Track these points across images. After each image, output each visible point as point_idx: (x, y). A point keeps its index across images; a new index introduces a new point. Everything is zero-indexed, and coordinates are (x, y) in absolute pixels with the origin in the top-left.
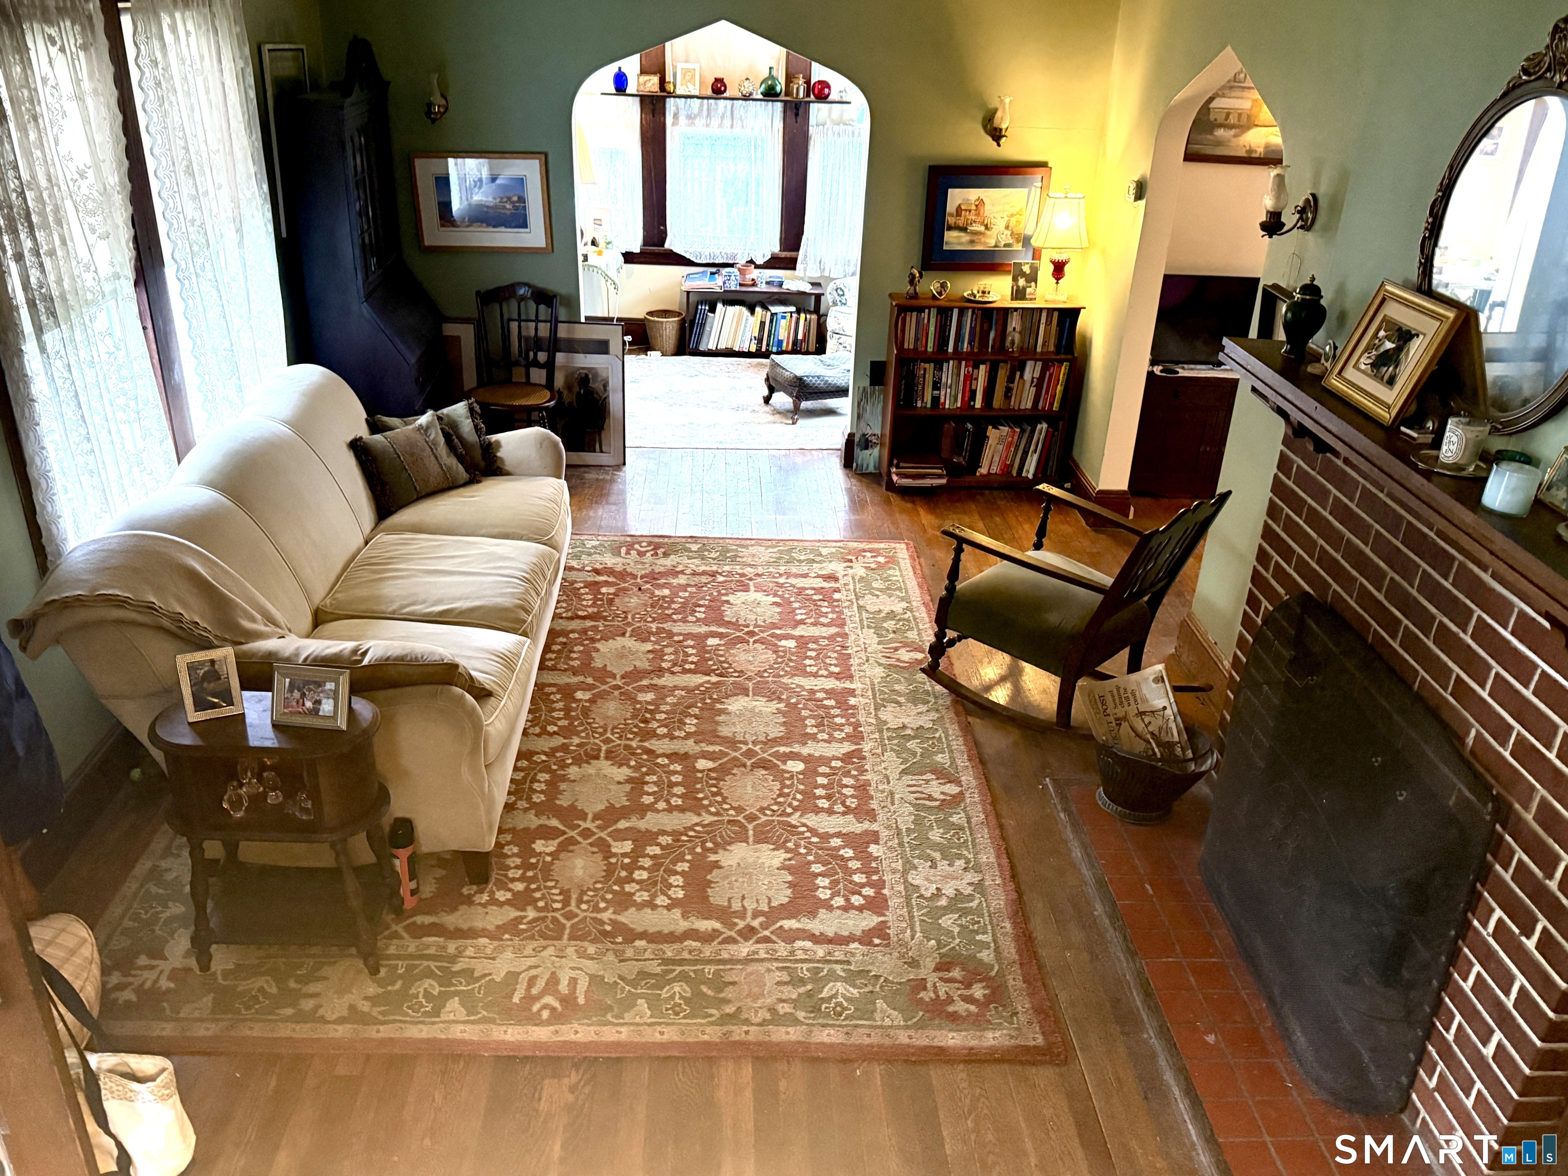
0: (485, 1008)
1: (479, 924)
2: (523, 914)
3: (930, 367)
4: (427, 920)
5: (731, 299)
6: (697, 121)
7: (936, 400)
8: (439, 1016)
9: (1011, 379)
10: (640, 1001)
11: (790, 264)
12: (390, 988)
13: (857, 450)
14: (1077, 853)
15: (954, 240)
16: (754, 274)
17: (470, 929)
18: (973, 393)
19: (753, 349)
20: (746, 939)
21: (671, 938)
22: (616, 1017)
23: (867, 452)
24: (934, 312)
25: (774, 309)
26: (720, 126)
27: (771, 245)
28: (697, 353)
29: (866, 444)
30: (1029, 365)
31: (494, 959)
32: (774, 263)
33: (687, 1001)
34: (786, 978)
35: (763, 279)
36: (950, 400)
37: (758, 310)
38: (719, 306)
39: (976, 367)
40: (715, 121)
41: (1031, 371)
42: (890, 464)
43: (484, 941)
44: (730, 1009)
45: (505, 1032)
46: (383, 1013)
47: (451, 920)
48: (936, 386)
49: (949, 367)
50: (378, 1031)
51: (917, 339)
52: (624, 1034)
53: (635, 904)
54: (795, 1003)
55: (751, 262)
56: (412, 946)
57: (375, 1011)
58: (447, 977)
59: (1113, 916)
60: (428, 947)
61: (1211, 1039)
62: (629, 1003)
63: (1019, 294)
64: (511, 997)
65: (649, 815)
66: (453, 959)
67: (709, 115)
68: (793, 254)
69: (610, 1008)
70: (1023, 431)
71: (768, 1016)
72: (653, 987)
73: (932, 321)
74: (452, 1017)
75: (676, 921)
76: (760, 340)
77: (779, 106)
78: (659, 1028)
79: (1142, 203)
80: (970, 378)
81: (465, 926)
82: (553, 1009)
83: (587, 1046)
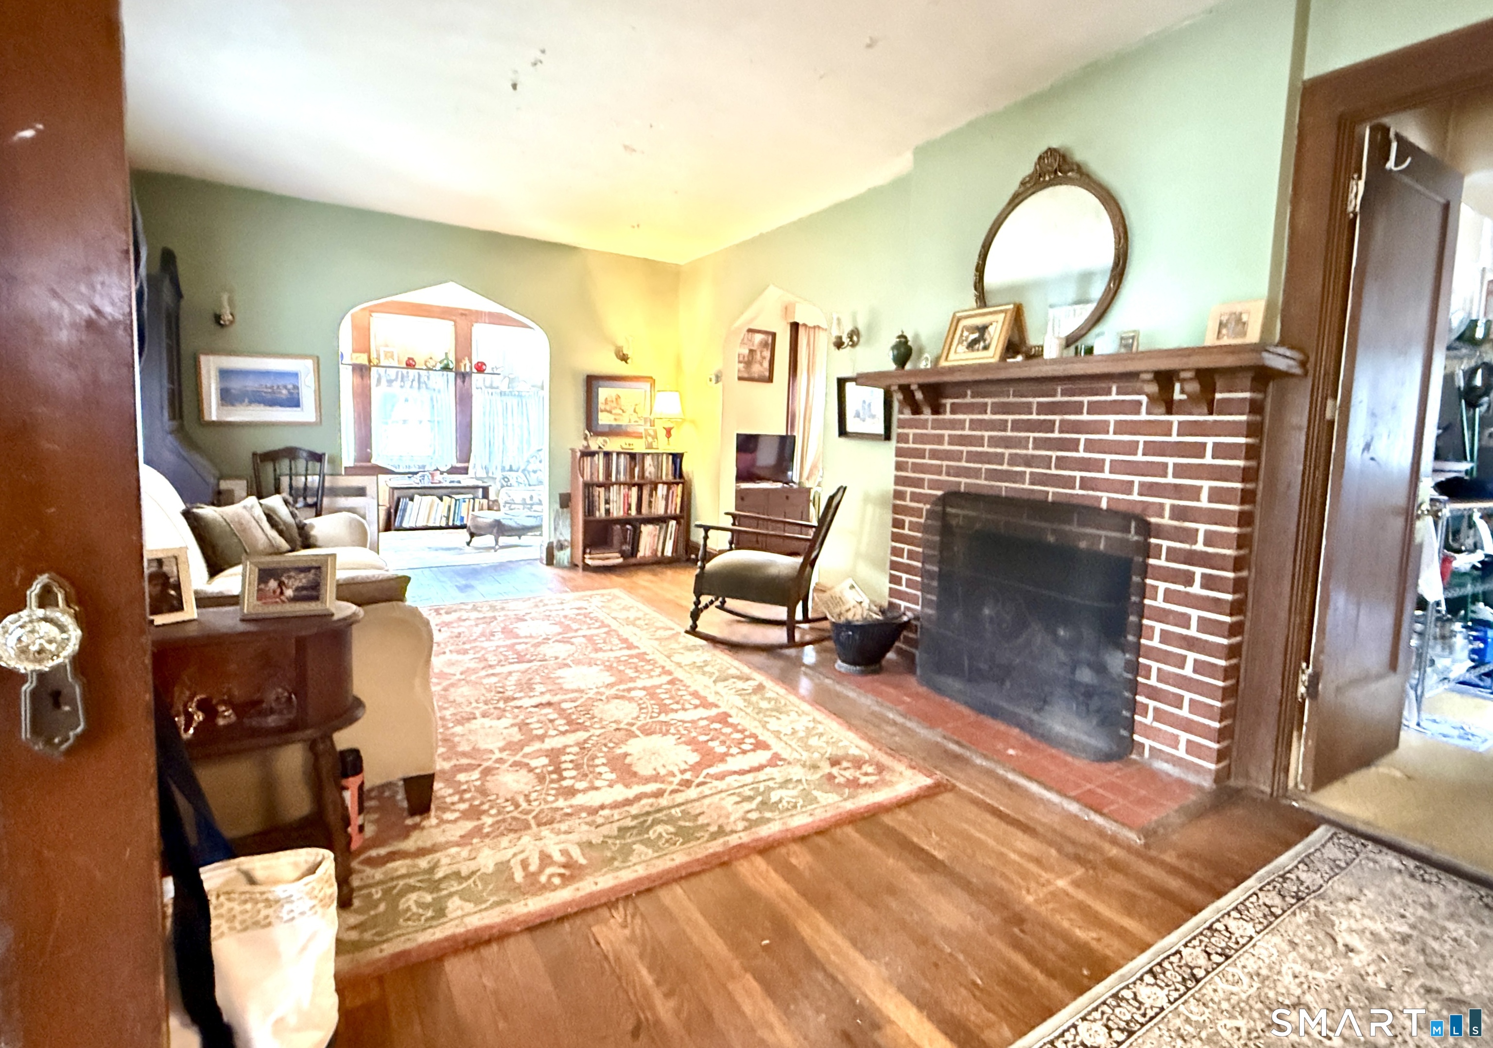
0: (491, 894)
1: (442, 839)
2: (480, 822)
3: (602, 490)
4: (383, 851)
5: (425, 491)
6: (394, 383)
7: (608, 511)
8: (444, 915)
9: (651, 495)
10: (635, 847)
11: (465, 471)
12: (372, 913)
13: (556, 553)
14: (852, 694)
15: (604, 419)
16: (438, 477)
17: (434, 845)
18: (630, 505)
19: (443, 524)
20: (689, 787)
21: (628, 802)
22: (623, 862)
23: (562, 552)
24: (601, 455)
25: (457, 497)
26: (411, 387)
27: (452, 461)
28: (400, 529)
29: (561, 547)
30: (660, 486)
31: (474, 858)
32: (453, 471)
33: (676, 834)
34: (738, 799)
35: (447, 480)
36: (617, 512)
37: (445, 498)
38: (416, 497)
39: (630, 489)
40: (408, 384)
41: (662, 489)
42: (584, 553)
43: (453, 850)
44: (714, 828)
45: (526, 905)
46: (378, 934)
47: (410, 844)
48: (607, 502)
49: (614, 489)
50: (381, 951)
51: (592, 474)
52: (641, 871)
53: (579, 791)
54: (757, 809)
55: (437, 470)
56: (378, 874)
57: (368, 936)
58: (434, 886)
59: (904, 716)
60: (396, 870)
61: (1011, 752)
62: (626, 852)
63: (650, 446)
64: (511, 878)
65: (547, 740)
66: (432, 870)
67: (402, 380)
68: (466, 465)
69: (613, 859)
70: (661, 528)
71: (746, 824)
72: (639, 834)
73: (600, 460)
74: (459, 913)
75: (620, 793)
76: (448, 518)
77: (452, 375)
78: (668, 857)
79: (720, 384)
80: (627, 496)
81: (428, 844)
82: (561, 875)
83: (612, 889)
